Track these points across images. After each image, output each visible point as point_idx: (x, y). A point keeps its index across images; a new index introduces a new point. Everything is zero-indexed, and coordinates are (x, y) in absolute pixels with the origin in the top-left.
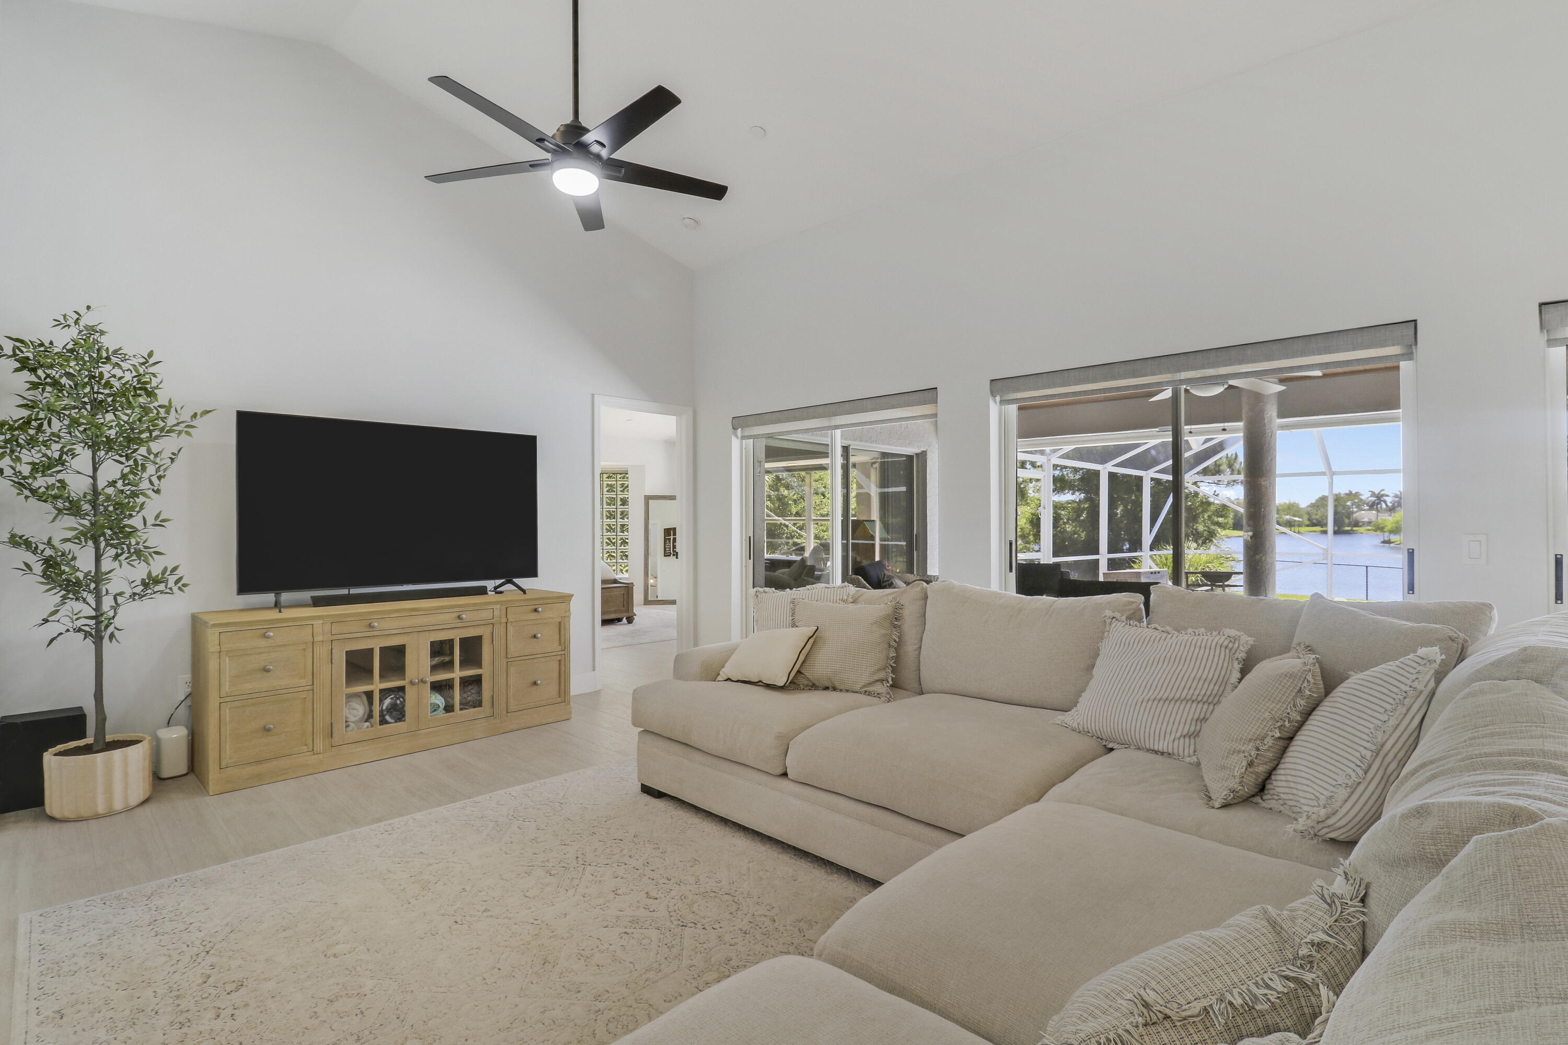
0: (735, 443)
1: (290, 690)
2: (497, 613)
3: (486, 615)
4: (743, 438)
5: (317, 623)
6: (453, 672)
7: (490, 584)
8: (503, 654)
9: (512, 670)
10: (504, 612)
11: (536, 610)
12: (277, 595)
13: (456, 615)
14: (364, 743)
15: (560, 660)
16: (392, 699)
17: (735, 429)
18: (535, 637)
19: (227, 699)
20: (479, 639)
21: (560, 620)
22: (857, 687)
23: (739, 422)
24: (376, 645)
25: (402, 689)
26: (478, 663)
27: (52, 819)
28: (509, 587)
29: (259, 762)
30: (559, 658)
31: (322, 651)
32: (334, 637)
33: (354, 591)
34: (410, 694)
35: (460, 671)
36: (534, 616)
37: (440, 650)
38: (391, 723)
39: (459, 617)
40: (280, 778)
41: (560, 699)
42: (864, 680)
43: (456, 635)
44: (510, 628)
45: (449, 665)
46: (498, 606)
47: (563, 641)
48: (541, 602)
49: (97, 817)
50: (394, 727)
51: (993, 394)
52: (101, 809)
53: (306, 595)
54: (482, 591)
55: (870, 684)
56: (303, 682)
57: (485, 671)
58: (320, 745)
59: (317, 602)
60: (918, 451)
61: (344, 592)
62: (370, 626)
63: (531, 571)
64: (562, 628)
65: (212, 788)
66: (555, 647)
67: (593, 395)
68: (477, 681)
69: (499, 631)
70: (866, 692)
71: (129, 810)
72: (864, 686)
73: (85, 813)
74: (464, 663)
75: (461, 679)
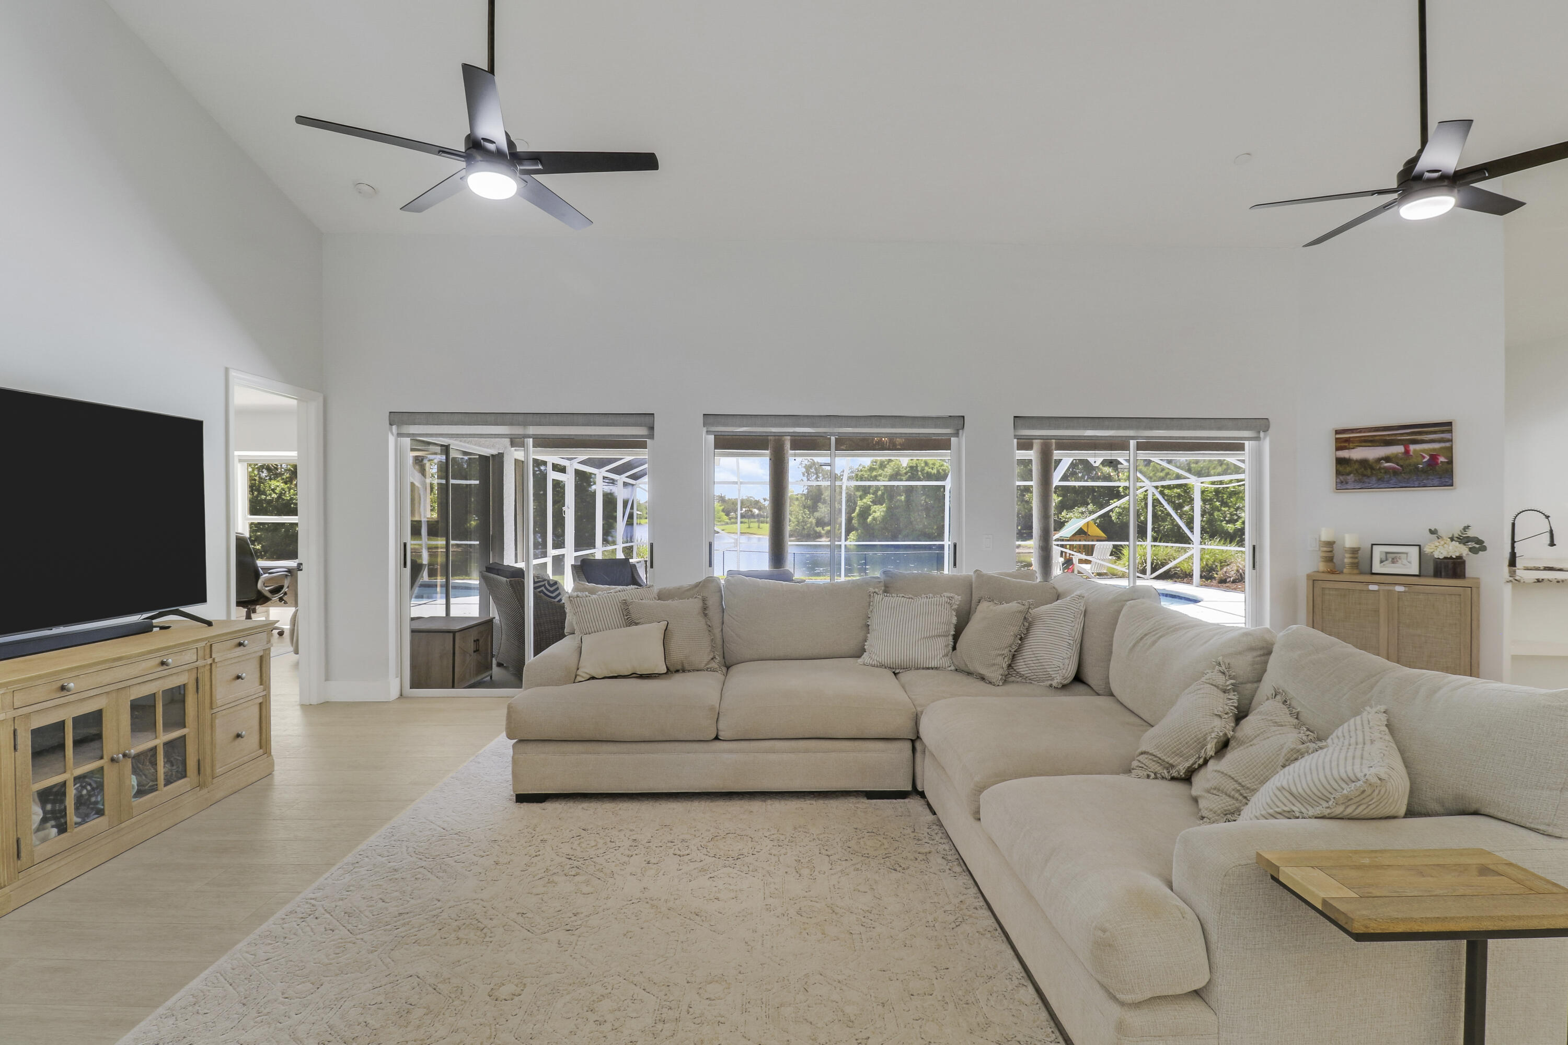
0: (392, 439)
2: (201, 653)
4: (400, 435)
6: (156, 738)
8: (208, 704)
9: (217, 723)
10: (208, 651)
11: (240, 644)
13: (158, 660)
14: (58, 858)
15: (260, 704)
17: (391, 424)
18: (239, 677)
20: (184, 689)
21: (261, 653)
22: (701, 666)
23: (398, 419)
24: (69, 715)
25: (98, 773)
26: (180, 720)
30: (260, 700)
32: (17, 712)
34: (109, 776)
35: (163, 734)
36: (238, 652)
37: (141, 709)
41: (261, 750)
42: (704, 660)
43: (159, 688)
44: (215, 671)
45: (151, 730)
46: (203, 644)
47: (263, 679)
48: (245, 634)
50: (91, 826)
51: (704, 426)
55: (709, 662)
57: (189, 730)
58: (3, 875)
60: (495, 452)
62: (63, 688)
64: (263, 663)
66: (256, 687)
67: (227, 370)
68: (182, 742)
69: (204, 676)
74: (168, 726)
75: (165, 745)
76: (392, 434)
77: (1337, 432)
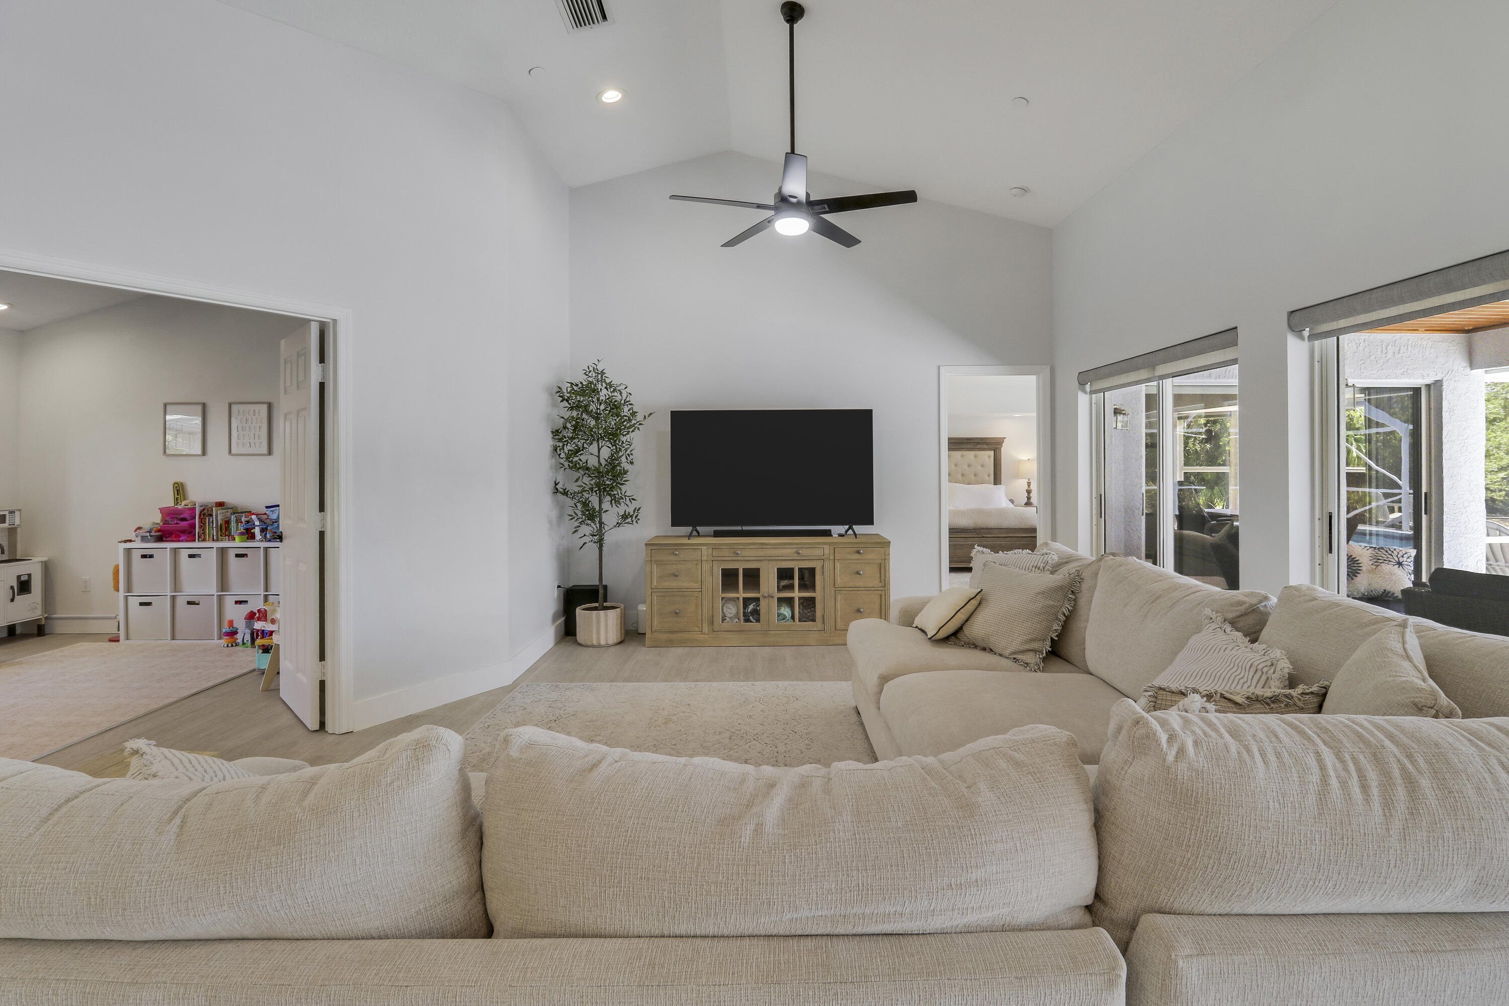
0: (1083, 400)
1: (689, 590)
2: (826, 551)
3: (818, 552)
5: (704, 548)
6: (794, 593)
8: (832, 584)
9: (839, 597)
10: (832, 551)
11: (858, 552)
12: (694, 527)
13: (795, 550)
14: (733, 633)
16: (754, 605)
17: (1082, 384)
18: (858, 573)
19: (655, 590)
20: (812, 571)
21: (880, 562)
22: (1007, 653)
23: (1084, 378)
24: (741, 567)
25: (757, 600)
26: (812, 586)
27: (580, 645)
29: (672, 632)
30: (880, 593)
31: (706, 567)
32: (714, 559)
33: (745, 528)
34: (763, 603)
35: (799, 592)
36: (857, 556)
37: (784, 574)
38: (752, 622)
39: (797, 552)
40: (683, 645)
42: (1015, 645)
43: (796, 566)
44: (838, 565)
45: (791, 587)
46: (827, 546)
47: (883, 579)
48: (862, 546)
49: (593, 646)
50: (754, 625)
52: (595, 643)
53: (711, 529)
54: (828, 533)
55: (1020, 652)
56: (696, 585)
57: (818, 594)
58: (706, 629)
59: (717, 534)
61: (739, 528)
62: (737, 553)
64: (883, 569)
65: (647, 642)
66: (876, 583)
67: (939, 367)
68: (812, 600)
69: (828, 565)
70: (1015, 659)
71: (608, 646)
72: (1014, 653)
73: (589, 643)
74: (802, 587)
75: (800, 598)
76: (1085, 392)
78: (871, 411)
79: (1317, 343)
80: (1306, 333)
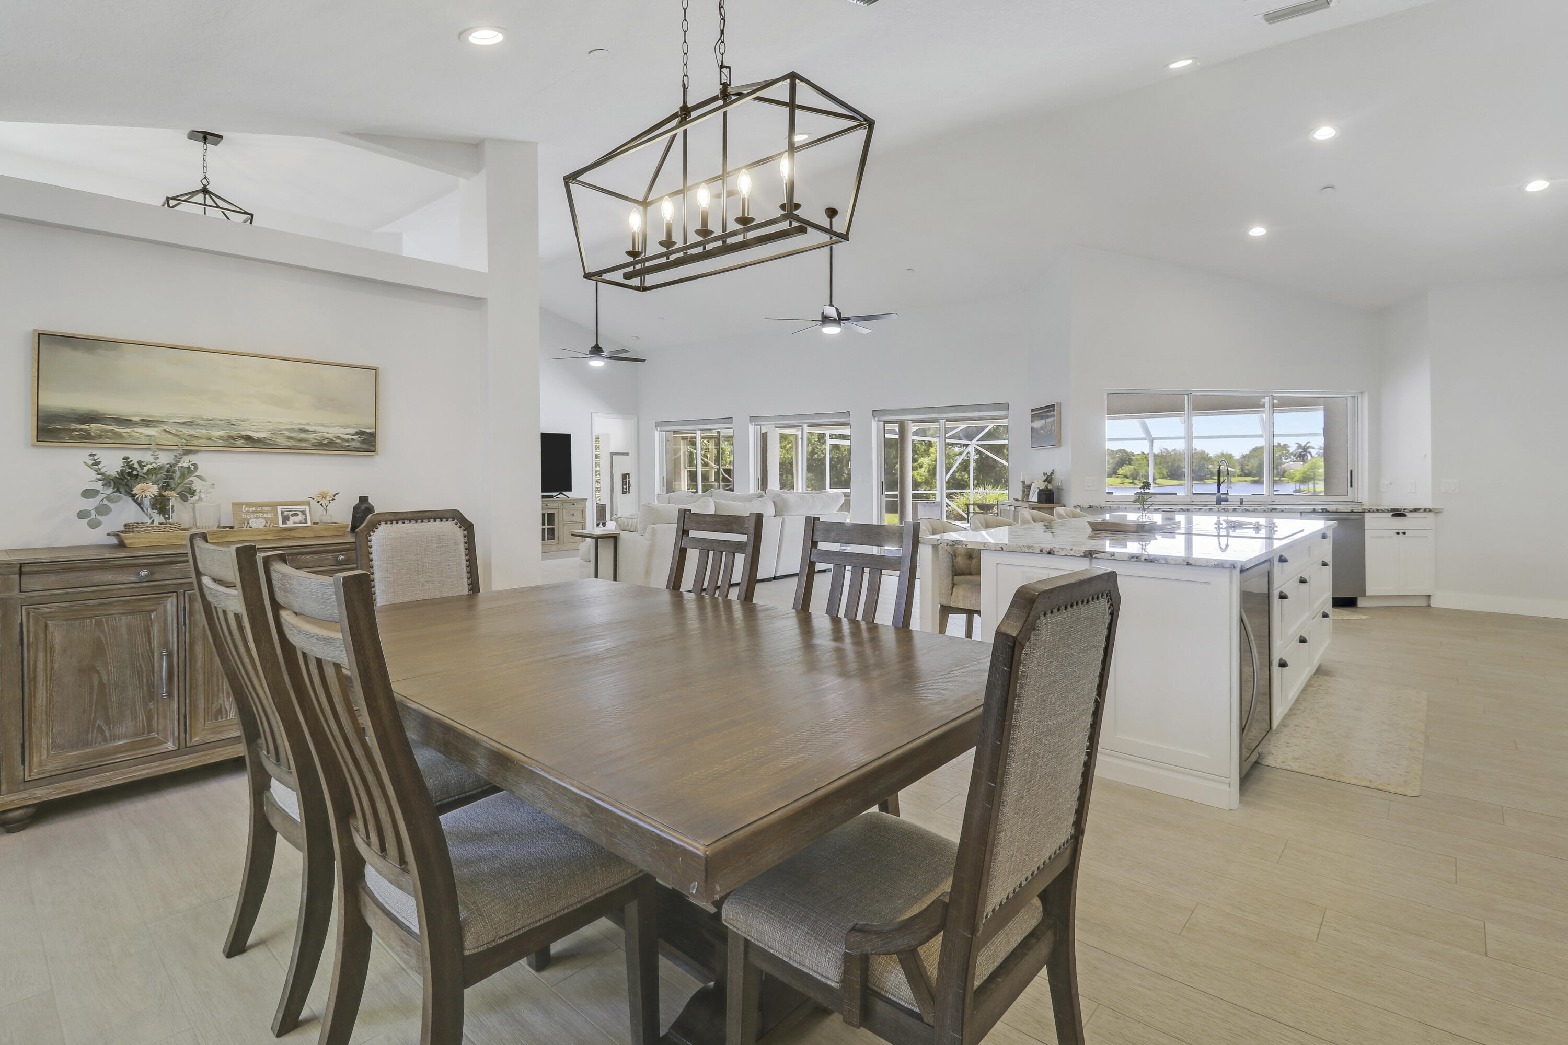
0: (657, 434)
2: (560, 504)
3: (556, 505)
4: (660, 431)
6: (545, 526)
7: (554, 494)
8: (562, 520)
9: (565, 527)
10: (562, 504)
11: (574, 504)
13: (545, 504)
17: (656, 428)
18: (573, 515)
20: (553, 514)
21: (581, 510)
23: (658, 424)
28: (561, 496)
30: (582, 524)
35: (547, 525)
36: (573, 506)
39: (547, 505)
43: (546, 512)
44: (564, 511)
45: (543, 523)
46: (560, 502)
47: (584, 517)
48: (575, 501)
54: (551, 497)
57: (556, 526)
63: (570, 490)
64: (583, 512)
66: (580, 519)
67: (592, 414)
68: (553, 529)
69: (560, 511)
74: (549, 523)
75: (548, 528)
76: (657, 430)
77: (1033, 411)
78: (569, 435)
79: (756, 427)
80: (753, 424)
